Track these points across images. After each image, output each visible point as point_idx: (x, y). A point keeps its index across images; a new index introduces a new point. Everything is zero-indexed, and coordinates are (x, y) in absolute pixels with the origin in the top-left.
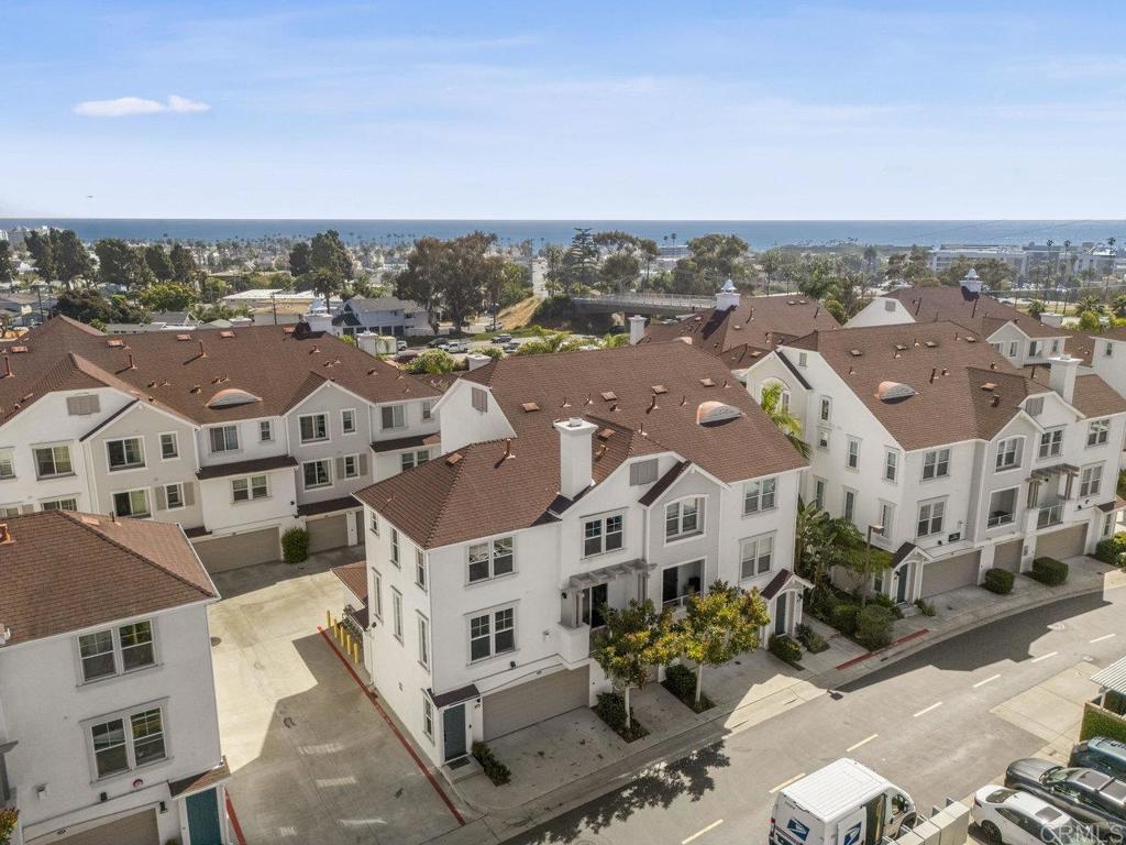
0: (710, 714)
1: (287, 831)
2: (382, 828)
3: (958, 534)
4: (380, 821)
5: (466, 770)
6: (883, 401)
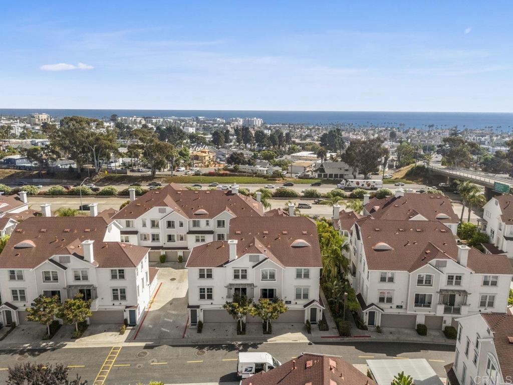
0: (266, 336)
1: (151, 326)
2: (167, 332)
3: (402, 306)
4: (169, 331)
5: (194, 327)
6: (374, 250)
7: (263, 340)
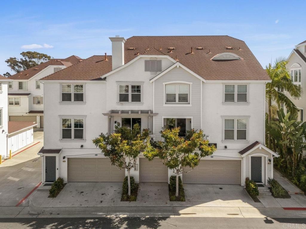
7: (169, 211)
